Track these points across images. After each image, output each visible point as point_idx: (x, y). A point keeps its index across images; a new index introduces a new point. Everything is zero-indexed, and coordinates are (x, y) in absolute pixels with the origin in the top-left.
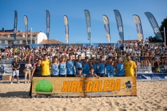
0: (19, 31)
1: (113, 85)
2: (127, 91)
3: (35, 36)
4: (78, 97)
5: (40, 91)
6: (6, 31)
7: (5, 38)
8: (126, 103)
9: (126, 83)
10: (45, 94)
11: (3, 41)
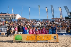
0: (8, 14)
2: (54, 40)
5: (17, 40)
6: (3, 14)
7: (3, 17)
8: (54, 45)
10: (19, 41)
11: (2, 18)
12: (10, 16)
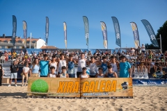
0: (19, 38)
1: (109, 86)
2: (123, 92)
3: (34, 42)
4: (74, 98)
12: (23, 42)
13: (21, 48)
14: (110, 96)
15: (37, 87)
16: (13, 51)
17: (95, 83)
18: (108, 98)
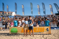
0: (5, 12)
1: (41, 30)
2: (47, 32)
3: (11, 13)
9: (47, 29)
12: (7, 13)
13: (6, 15)
14: (42, 34)
15: (13, 31)
16: (3, 17)
17: (36, 29)
18: (41, 34)
